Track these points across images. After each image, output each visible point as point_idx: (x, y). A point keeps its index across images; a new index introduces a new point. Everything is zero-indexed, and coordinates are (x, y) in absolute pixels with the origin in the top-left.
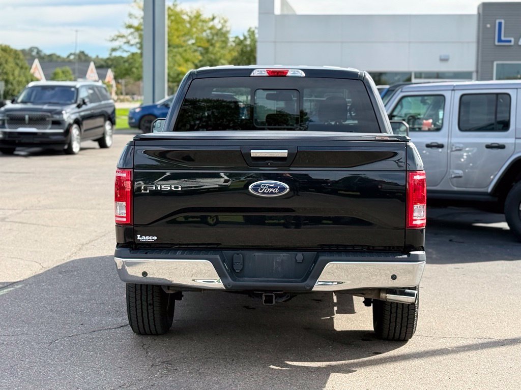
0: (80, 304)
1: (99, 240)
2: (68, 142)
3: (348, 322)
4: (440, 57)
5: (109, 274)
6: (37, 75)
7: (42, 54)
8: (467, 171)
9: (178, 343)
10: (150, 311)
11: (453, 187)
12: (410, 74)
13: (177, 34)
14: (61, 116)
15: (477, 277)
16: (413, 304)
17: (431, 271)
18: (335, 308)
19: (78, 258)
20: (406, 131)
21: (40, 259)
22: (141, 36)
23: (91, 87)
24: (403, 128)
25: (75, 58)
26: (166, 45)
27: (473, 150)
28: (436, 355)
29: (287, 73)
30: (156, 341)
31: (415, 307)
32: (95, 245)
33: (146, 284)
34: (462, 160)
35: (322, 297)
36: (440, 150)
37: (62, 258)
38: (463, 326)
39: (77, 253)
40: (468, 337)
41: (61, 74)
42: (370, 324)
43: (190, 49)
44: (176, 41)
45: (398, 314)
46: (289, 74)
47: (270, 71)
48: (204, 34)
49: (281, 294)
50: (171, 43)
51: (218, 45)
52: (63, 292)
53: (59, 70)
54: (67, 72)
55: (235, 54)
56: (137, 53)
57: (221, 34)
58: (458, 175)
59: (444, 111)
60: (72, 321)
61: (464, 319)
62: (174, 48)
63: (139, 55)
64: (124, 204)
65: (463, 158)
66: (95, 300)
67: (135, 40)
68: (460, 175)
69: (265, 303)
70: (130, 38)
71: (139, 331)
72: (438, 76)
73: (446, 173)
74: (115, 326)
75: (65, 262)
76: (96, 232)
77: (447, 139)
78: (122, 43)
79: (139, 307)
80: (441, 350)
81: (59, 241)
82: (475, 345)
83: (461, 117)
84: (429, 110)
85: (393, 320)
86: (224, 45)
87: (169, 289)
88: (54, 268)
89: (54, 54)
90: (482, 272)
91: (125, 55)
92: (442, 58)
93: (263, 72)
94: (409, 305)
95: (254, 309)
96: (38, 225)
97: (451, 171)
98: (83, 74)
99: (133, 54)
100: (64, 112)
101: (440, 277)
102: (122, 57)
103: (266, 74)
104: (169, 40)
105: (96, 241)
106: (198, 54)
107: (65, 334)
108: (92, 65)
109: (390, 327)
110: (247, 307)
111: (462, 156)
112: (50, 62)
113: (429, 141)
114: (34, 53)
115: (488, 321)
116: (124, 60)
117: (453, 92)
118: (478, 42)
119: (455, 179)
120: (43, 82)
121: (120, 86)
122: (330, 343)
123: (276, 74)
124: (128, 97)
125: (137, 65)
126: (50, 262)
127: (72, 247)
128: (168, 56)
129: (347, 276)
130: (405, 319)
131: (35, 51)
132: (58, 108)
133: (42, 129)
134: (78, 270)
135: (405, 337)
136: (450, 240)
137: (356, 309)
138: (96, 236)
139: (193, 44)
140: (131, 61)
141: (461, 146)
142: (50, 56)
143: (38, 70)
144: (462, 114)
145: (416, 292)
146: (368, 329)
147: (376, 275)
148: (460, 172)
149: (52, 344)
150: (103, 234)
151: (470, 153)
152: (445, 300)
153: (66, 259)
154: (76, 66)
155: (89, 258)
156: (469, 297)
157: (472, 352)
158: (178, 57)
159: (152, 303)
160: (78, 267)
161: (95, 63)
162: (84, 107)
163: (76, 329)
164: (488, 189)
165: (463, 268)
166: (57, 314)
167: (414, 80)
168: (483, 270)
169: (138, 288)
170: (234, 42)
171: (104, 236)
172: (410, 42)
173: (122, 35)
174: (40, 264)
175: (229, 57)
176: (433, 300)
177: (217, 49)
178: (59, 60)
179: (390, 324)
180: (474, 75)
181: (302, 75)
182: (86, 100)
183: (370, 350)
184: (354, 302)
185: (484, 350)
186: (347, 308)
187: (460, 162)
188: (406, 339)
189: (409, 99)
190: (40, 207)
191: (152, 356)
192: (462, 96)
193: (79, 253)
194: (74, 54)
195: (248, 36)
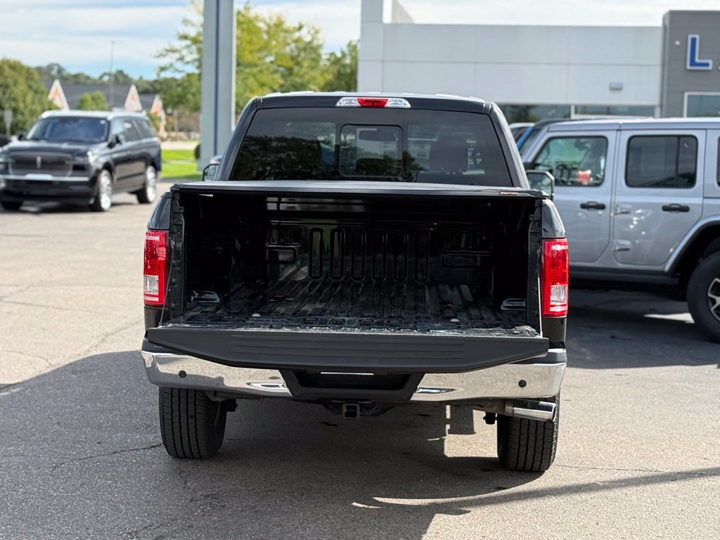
0: (98, 415)
1: (129, 330)
2: (95, 194)
3: (463, 445)
4: (611, 84)
5: (140, 376)
6: (57, 102)
7: (65, 73)
8: (637, 241)
9: (228, 471)
10: (192, 426)
11: (617, 263)
12: (568, 107)
13: (249, 48)
14: (86, 159)
15: (645, 388)
16: (550, 421)
17: (583, 378)
18: (448, 427)
19: (99, 353)
20: (551, 185)
21: (48, 353)
22: (199, 50)
23: (128, 120)
24: (546, 181)
25: (109, 80)
26: (234, 63)
27: (647, 212)
28: (581, 492)
29: (386, 103)
30: (199, 467)
31: (553, 426)
32: (124, 335)
33: (186, 388)
34: (632, 227)
35: (431, 411)
36: (600, 212)
37: (78, 353)
38: (621, 453)
39: (98, 347)
40: (627, 468)
41: (90, 102)
42: (494, 449)
43: (268, 69)
44: (248, 58)
45: (530, 435)
46: (388, 105)
47: (362, 100)
48: (288, 49)
49: (369, 404)
50: (240, 61)
51: (306, 64)
52: (76, 399)
53: (87, 96)
54: (99, 98)
55: (329, 77)
56: (193, 74)
57: (311, 49)
58: (624, 247)
59: (606, 159)
60: (86, 438)
61: (623, 444)
62: (246, 67)
63: (197, 77)
64: (156, 277)
65: (633, 224)
66: (119, 410)
67: (191, 56)
68: (627, 247)
69: (346, 416)
70: (184, 52)
71: (177, 453)
72: (608, 111)
73: (608, 245)
74: (144, 446)
75: (82, 357)
76: (126, 317)
77: (610, 197)
78: (173, 60)
79: (176, 420)
80: (588, 485)
81: (75, 329)
82: (636, 479)
83: (629, 169)
84: (587, 157)
85: (523, 442)
86: (314, 64)
87: (215, 395)
88: (66, 365)
89: (82, 74)
90: (653, 380)
91: (179, 76)
92: (613, 86)
93: (353, 101)
94: (545, 422)
95: (335, 425)
96: (48, 307)
97: (615, 241)
98: (120, 102)
99: (189, 75)
100: (89, 153)
101: (595, 387)
102: (174, 80)
103: (357, 104)
104: (238, 57)
105: (125, 331)
106: (277, 76)
107: (75, 455)
108: (133, 90)
109: (519, 452)
110: (327, 424)
111: (631, 222)
112: (76, 85)
113: (585, 200)
114: (54, 72)
115: (656, 446)
116: (179, 82)
117: (619, 132)
118: (663, 65)
119: (620, 252)
120: (66, 112)
121: (171, 119)
122: (437, 473)
123: (370, 104)
124: (182, 134)
125: (194, 90)
126: (61, 358)
127: (92, 337)
128: (237, 79)
129: (462, 382)
130: (540, 443)
131: (56, 69)
132: (82, 147)
133: (59, 176)
134: (99, 369)
135: (540, 468)
136: (613, 337)
137: (476, 428)
138: (127, 324)
139: (272, 62)
140: (186, 84)
141: (630, 206)
142: (76, 76)
143: (59, 95)
144: (630, 164)
145: (554, 405)
146: (491, 456)
147: (502, 381)
148: (627, 243)
149: (57, 468)
150: (136, 321)
151: (642, 218)
152: (599, 418)
153: (82, 354)
154: (112, 90)
155: (114, 353)
156: (632, 415)
157: (630, 489)
158: (251, 80)
159: (194, 414)
160: (98, 365)
161: (137, 87)
162: (118, 147)
163: (90, 448)
164: (664, 267)
165: (626, 375)
166: (65, 428)
167: (573, 116)
168: (654, 378)
169: (176, 393)
170: (328, 60)
171: (137, 323)
172: (569, 64)
173: (173, 49)
174: (47, 360)
175: (321, 81)
176: (583, 417)
177: (304, 70)
178: (89, 82)
179: (519, 449)
180: (658, 111)
181: (406, 107)
182: (121, 137)
183: (492, 484)
184: (474, 419)
185: (648, 487)
186: (464, 427)
187: (628, 229)
188: (541, 470)
189: (560, 141)
190: (51, 282)
191: (192, 487)
192: (631, 138)
193: (101, 346)
194: (109, 74)
195: (347, 53)
